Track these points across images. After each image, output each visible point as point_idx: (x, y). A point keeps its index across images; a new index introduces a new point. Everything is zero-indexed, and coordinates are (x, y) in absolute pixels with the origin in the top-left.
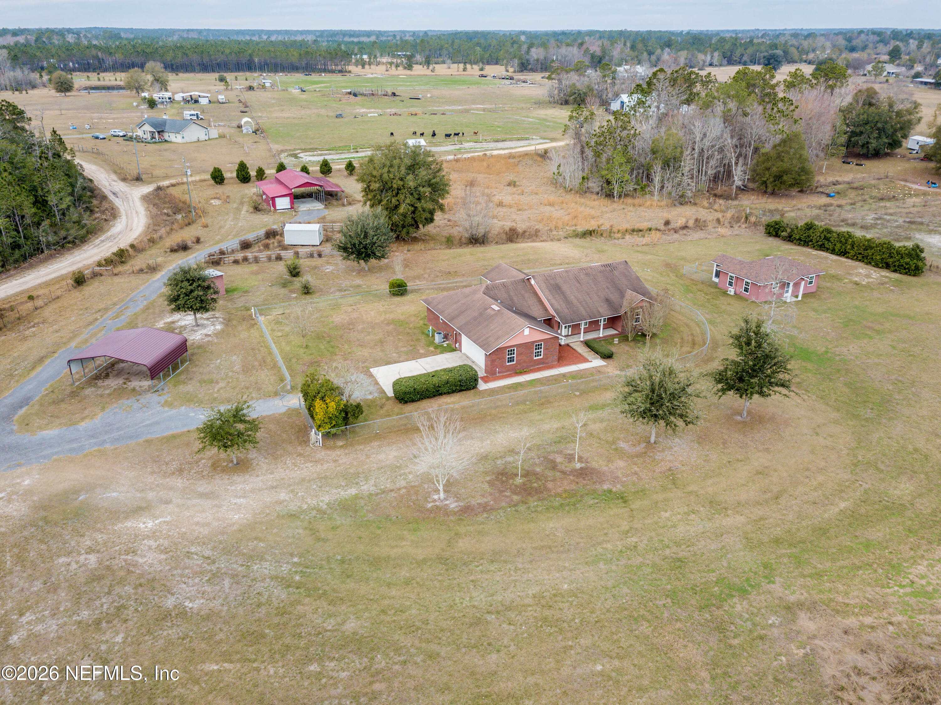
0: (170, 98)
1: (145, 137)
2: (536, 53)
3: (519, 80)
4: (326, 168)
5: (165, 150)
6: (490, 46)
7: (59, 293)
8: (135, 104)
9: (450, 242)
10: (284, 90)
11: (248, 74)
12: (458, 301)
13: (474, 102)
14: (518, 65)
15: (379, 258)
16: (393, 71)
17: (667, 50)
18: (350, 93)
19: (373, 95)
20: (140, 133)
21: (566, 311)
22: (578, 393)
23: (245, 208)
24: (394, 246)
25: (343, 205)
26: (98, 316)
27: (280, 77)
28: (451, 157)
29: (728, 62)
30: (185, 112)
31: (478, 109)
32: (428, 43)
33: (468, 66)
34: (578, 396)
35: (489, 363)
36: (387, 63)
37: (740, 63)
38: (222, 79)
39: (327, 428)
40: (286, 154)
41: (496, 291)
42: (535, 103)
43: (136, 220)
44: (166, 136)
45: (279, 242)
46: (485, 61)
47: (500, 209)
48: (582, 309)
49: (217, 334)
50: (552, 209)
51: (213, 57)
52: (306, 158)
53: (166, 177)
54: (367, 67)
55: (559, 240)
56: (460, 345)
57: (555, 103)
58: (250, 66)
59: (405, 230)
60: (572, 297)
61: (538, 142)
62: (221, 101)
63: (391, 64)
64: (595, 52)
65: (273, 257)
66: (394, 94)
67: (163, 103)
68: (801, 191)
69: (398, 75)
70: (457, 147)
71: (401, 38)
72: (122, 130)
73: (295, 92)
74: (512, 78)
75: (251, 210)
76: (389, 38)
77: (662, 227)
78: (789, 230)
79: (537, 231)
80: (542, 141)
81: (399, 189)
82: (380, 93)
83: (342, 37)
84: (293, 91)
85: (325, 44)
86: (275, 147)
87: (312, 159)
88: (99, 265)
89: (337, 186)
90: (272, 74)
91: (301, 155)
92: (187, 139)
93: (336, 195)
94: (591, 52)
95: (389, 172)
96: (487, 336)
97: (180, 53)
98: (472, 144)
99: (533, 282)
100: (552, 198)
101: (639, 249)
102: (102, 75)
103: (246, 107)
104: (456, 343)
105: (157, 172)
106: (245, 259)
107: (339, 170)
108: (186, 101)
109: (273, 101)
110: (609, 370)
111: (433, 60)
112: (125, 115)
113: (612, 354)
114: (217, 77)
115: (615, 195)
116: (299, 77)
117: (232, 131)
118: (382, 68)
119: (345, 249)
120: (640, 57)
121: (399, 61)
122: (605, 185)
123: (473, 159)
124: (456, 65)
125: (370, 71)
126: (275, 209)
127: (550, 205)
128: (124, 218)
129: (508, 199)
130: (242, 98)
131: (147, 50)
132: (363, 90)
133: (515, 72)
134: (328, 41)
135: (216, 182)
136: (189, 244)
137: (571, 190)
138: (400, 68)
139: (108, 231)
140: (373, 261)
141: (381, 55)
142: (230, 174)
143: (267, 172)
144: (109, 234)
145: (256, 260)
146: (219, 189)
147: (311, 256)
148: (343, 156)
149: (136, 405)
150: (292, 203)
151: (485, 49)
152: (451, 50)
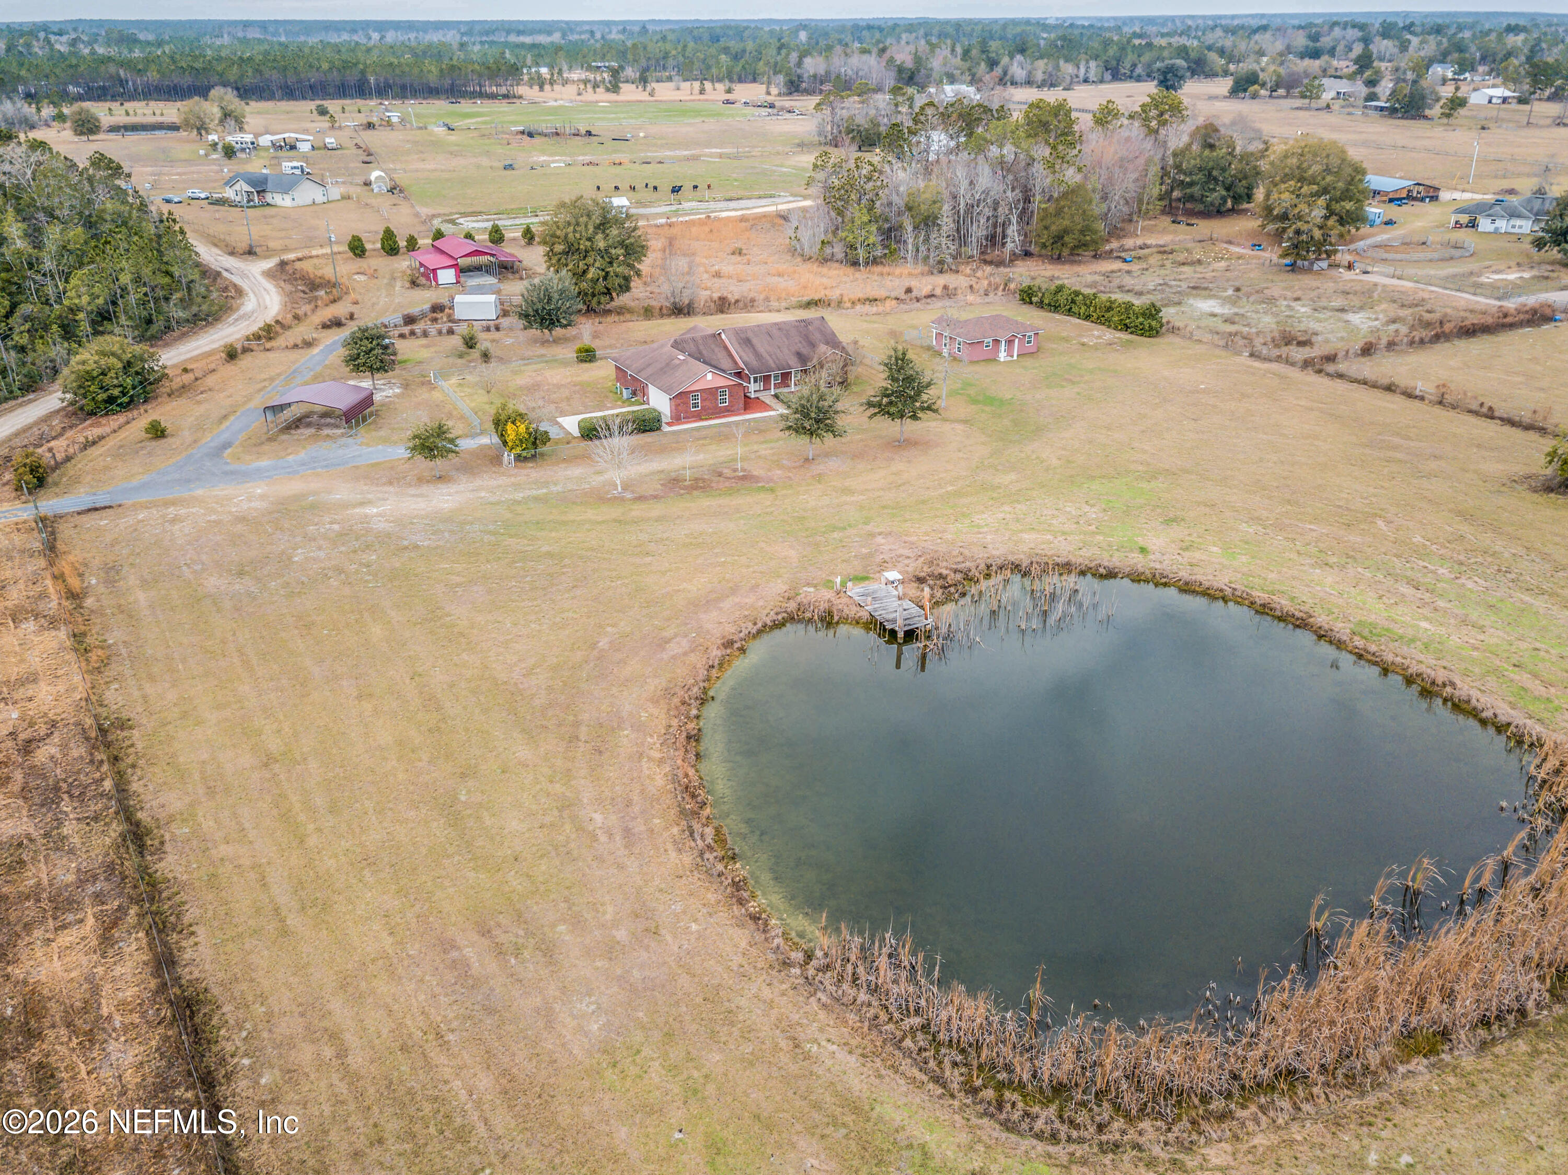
0: (253, 143)
1: (238, 199)
2: (813, 65)
3: (782, 109)
4: (497, 236)
5: (272, 217)
6: (744, 51)
7: (212, 366)
8: (202, 152)
9: (648, 313)
10: (421, 128)
11: (360, 102)
12: (646, 355)
13: (709, 145)
14: (785, 84)
15: (565, 326)
16: (589, 95)
17: (1019, 57)
18: (523, 133)
19: (557, 134)
20: (229, 193)
21: (755, 362)
22: (757, 432)
23: (399, 284)
24: (583, 320)
25: (521, 279)
26: (266, 383)
27: (413, 107)
28: (663, 221)
29: (1113, 77)
30: (284, 164)
31: (711, 155)
32: (645, 48)
33: (708, 85)
34: (756, 434)
35: (673, 408)
36: (579, 80)
37: (1131, 77)
38: (323, 112)
39: (518, 450)
40: (440, 220)
41: (685, 345)
42: (799, 145)
43: (267, 298)
44: (269, 198)
45: (449, 316)
46: (735, 77)
47: (716, 280)
48: (772, 360)
49: (397, 396)
50: (781, 280)
51: (302, 76)
52: (468, 224)
53: (286, 250)
54: (547, 87)
55: (779, 311)
56: (648, 395)
57: (826, 144)
58: (361, 90)
59: (595, 299)
60: (762, 350)
61: (786, 200)
62: (329, 146)
63: (586, 82)
64: (903, 63)
65: (444, 331)
66: (589, 133)
67: (243, 150)
68: (1095, 256)
69: (597, 102)
70: (674, 208)
71: (603, 37)
72: (203, 190)
73: (440, 131)
74: (772, 106)
75: (408, 285)
76: (583, 37)
77: (903, 296)
79: (753, 300)
80: (791, 199)
81: (587, 251)
82: (568, 131)
83: (504, 34)
84: (436, 129)
85: (477, 48)
86: (425, 211)
87: (476, 225)
88: (248, 339)
89: (512, 255)
90: (398, 102)
91: (461, 221)
92: (299, 201)
93: (512, 267)
94: (898, 63)
95: (575, 231)
96: (672, 380)
97: (250, 70)
98: (694, 204)
99: (723, 336)
100: (782, 267)
101: (868, 318)
102: (129, 105)
103: (369, 155)
104: (644, 394)
105: (272, 244)
106: (413, 333)
107: (514, 239)
108: (277, 147)
109: (408, 146)
111: (651, 75)
112: (193, 169)
114: (314, 108)
115: (860, 262)
116: (440, 105)
117: (359, 190)
118: (571, 89)
119: (527, 316)
120: (974, 70)
121: (599, 78)
122: (849, 251)
123: (692, 222)
124: (688, 83)
125: (553, 95)
126: (437, 284)
127: (779, 275)
128: (251, 295)
129: (727, 269)
130: (358, 141)
131: (197, 65)
132: (543, 127)
133: (779, 95)
134: (482, 43)
135: (355, 254)
136: (344, 321)
137: (810, 258)
138: (601, 90)
139: (238, 309)
140: (558, 331)
141: (570, 69)
142: (373, 244)
143: (421, 242)
144: (241, 312)
145: (425, 334)
146: (362, 264)
147: (488, 329)
148: (518, 222)
149: (334, 446)
150: (458, 277)
151: (736, 57)
152: (681, 58)
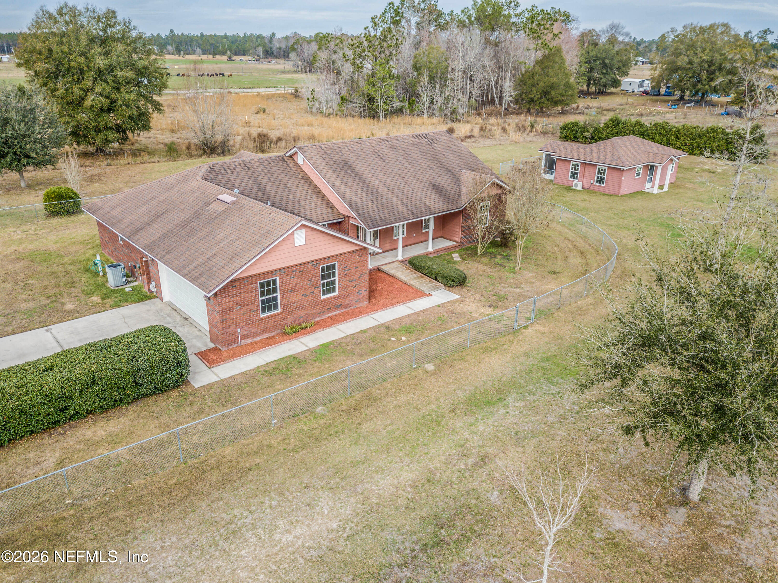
2: (278, 43)
3: (264, 61)
9: (173, 153)
12: (153, 198)
21: (369, 204)
22: (430, 367)
34: (434, 373)
35: (217, 317)
41: (231, 176)
42: (281, 72)
46: (233, 52)
48: (396, 201)
56: (158, 285)
60: (376, 182)
61: (287, 89)
74: (258, 61)
78: (591, 130)
81: (81, 71)
95: (61, 44)
96: (208, 255)
98: (216, 89)
99: (300, 159)
104: (149, 282)
110: (470, 308)
113: (465, 278)
115: (380, 114)
122: (368, 104)
129: (256, 121)
133: (260, 58)
137: (329, 115)
